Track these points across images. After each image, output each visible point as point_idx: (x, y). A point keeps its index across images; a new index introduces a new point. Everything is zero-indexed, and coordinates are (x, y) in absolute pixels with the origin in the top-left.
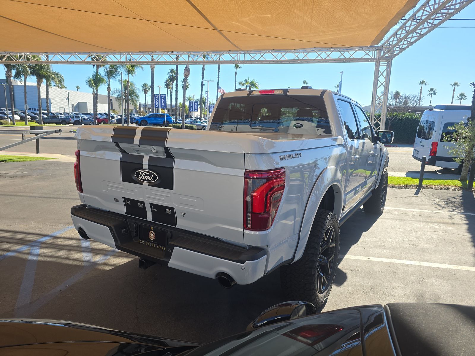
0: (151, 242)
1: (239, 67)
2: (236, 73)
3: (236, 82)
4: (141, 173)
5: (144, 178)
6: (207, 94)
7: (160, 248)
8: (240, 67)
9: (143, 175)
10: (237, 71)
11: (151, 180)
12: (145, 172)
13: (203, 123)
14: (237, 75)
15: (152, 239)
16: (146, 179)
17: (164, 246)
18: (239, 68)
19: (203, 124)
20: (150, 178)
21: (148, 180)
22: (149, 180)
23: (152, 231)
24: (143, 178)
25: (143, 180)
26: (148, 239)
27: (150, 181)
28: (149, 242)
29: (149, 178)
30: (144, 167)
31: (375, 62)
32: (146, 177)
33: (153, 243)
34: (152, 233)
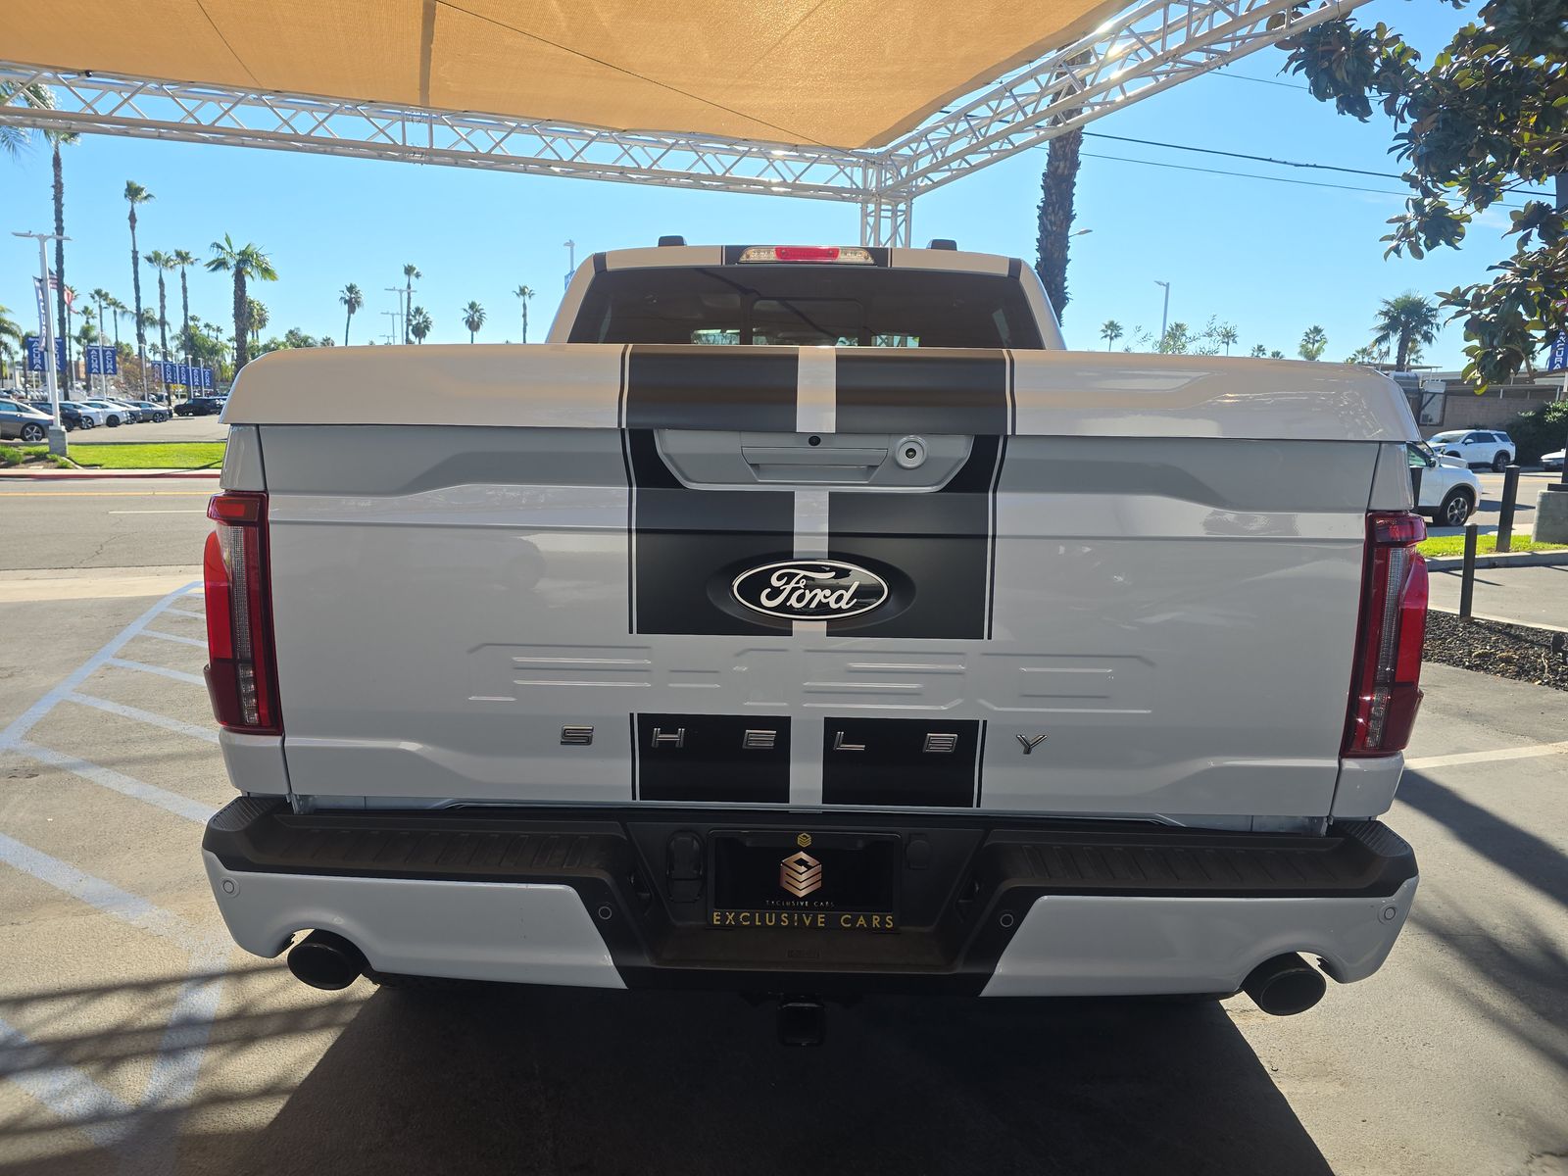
0: (799, 908)
1: (144, 194)
2: (132, 218)
3: (135, 253)
4: (779, 578)
5: (800, 599)
6: (42, 289)
7: (861, 921)
8: (149, 196)
9: (789, 588)
10: (136, 211)
11: (845, 607)
12: (802, 573)
13: (27, 410)
14: (137, 225)
15: (802, 894)
16: (813, 605)
17: (883, 908)
18: (146, 198)
19: (25, 415)
20: (839, 599)
21: (823, 608)
22: (834, 606)
23: (803, 855)
24: (793, 601)
25: (791, 610)
26: (774, 893)
27: (840, 610)
28: (785, 908)
29: (832, 601)
30: (799, 546)
31: (859, 205)
32: (808, 596)
33: (811, 908)
34: (801, 862)
